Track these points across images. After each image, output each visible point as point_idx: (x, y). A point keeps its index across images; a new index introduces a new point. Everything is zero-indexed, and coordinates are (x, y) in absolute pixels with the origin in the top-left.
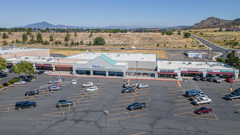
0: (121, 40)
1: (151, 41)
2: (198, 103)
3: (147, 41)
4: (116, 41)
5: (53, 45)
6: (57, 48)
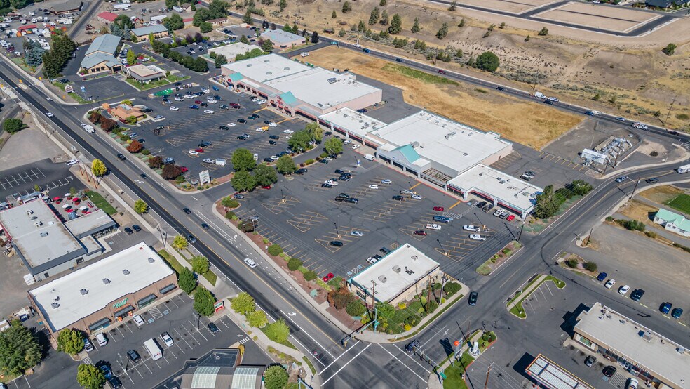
0: (541, 60)
3: (597, 74)
4: (531, 58)
5: (410, 52)
6: (413, 60)
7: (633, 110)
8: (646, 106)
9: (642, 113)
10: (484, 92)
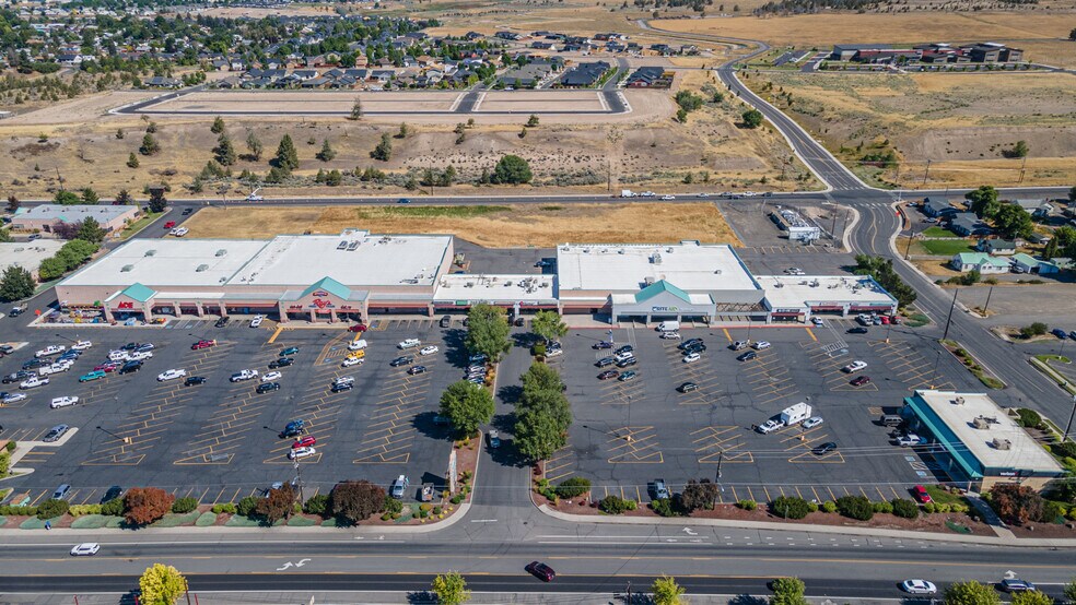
0: (565, 156)
1: (657, 155)
2: (852, 370)
3: (646, 157)
4: (552, 157)
5: (365, 188)
6: (380, 197)
7: (738, 184)
8: (751, 177)
9: (748, 184)
10: (556, 208)
